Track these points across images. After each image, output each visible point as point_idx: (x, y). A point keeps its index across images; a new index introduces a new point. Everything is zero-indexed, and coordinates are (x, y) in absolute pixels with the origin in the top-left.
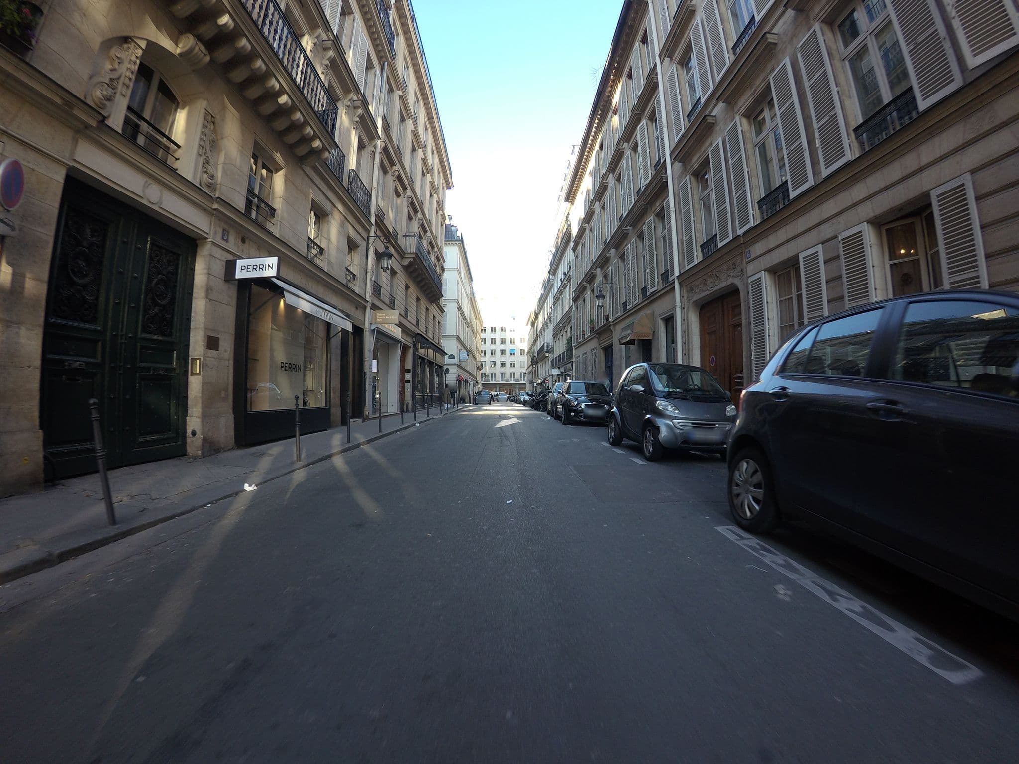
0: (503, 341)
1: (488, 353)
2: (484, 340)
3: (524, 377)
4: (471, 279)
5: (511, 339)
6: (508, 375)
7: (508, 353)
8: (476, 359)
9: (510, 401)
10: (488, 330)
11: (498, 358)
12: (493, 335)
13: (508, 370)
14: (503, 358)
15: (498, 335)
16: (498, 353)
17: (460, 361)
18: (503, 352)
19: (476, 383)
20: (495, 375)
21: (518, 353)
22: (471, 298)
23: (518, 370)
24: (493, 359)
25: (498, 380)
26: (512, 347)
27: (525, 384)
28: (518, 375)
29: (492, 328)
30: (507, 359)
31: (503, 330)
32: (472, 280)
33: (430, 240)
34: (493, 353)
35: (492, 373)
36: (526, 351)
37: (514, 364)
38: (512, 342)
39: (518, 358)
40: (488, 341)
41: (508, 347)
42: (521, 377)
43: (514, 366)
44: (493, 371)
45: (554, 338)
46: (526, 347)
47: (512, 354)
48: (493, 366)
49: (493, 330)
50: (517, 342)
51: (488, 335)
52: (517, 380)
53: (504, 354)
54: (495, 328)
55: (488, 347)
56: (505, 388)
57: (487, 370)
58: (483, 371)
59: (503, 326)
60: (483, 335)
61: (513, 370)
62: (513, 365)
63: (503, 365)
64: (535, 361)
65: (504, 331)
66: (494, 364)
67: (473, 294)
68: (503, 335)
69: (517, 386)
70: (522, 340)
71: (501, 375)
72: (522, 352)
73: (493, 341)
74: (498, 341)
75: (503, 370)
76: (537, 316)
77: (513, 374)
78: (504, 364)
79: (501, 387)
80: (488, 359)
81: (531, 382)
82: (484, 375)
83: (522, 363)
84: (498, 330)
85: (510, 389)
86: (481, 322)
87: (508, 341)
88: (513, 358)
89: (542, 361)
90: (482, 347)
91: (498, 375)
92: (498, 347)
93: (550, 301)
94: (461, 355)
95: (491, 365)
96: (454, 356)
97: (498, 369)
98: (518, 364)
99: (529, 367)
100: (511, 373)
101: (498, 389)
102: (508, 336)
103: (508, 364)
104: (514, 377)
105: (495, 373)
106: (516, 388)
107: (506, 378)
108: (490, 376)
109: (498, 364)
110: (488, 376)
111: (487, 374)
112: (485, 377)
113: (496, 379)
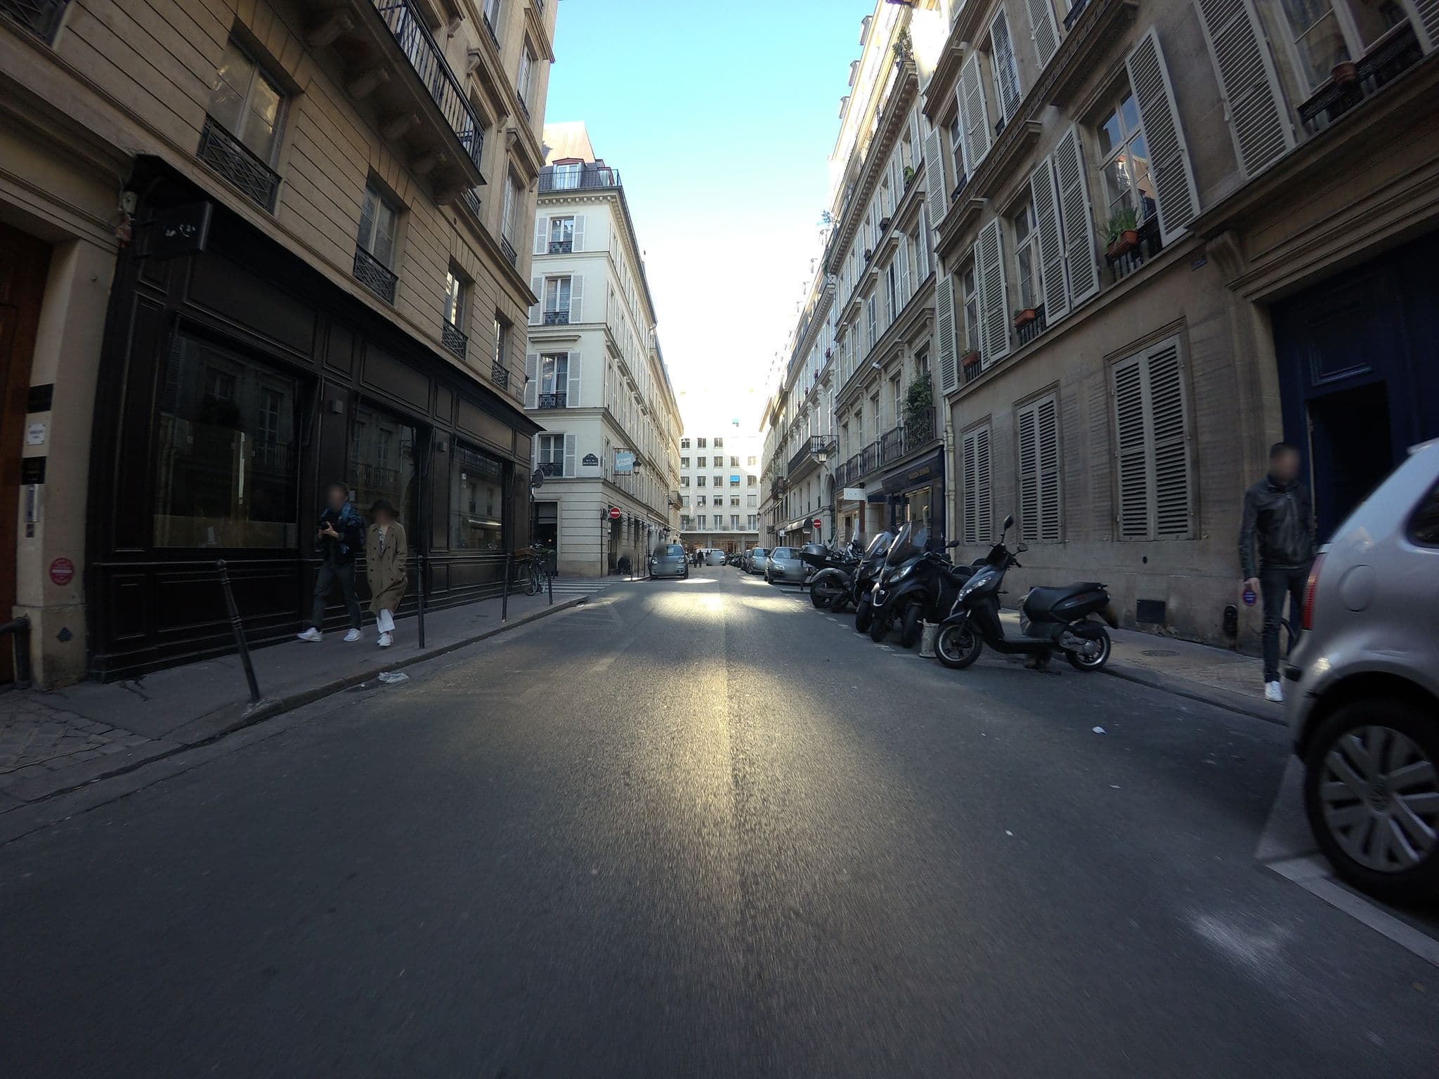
0: (718, 462)
1: (693, 482)
2: (685, 461)
3: (754, 523)
4: (652, 319)
5: (733, 459)
6: (727, 520)
7: (726, 482)
8: (667, 486)
9: (730, 564)
10: (694, 443)
11: (710, 491)
12: (702, 452)
13: (726, 510)
14: (718, 491)
15: (710, 452)
16: (710, 482)
17: (616, 474)
18: (718, 481)
19: (664, 529)
20: (704, 521)
21: (744, 481)
22: (652, 357)
23: (744, 511)
24: (702, 492)
25: (710, 528)
26: (735, 471)
27: (757, 534)
28: (743, 520)
29: (700, 440)
30: (726, 492)
31: (718, 443)
32: (654, 321)
33: (514, 138)
34: (701, 482)
35: (699, 516)
36: (758, 479)
37: (738, 500)
38: (734, 463)
39: (743, 491)
40: (694, 462)
41: (726, 472)
42: (750, 523)
43: (738, 504)
44: (701, 512)
45: (840, 418)
46: (757, 472)
47: (735, 483)
48: (701, 505)
49: (702, 443)
50: (743, 463)
51: (693, 453)
52: (742, 528)
53: (721, 484)
54: (705, 440)
55: (693, 472)
56: (721, 541)
57: (692, 510)
58: (683, 512)
59: (718, 437)
60: (685, 453)
61: (735, 511)
62: (735, 502)
63: (718, 502)
64: (779, 489)
65: (721, 445)
66: (704, 502)
67: (657, 348)
68: (718, 452)
69: (743, 539)
70: (751, 460)
71: (716, 520)
72: (751, 480)
73: (702, 462)
74: (710, 462)
75: (718, 511)
76: (784, 396)
77: (735, 518)
78: (721, 501)
79: (715, 539)
80: (692, 493)
81: (771, 530)
82: (686, 519)
83: (752, 499)
84: (710, 443)
85: (730, 544)
86: (680, 429)
87: (727, 462)
88: (735, 491)
89: (798, 483)
90: (682, 472)
91: (710, 520)
92: (710, 472)
93: (826, 336)
94: (618, 461)
95: (699, 503)
96: (596, 460)
97: (710, 510)
98: (743, 502)
99: (767, 501)
100: (732, 516)
101: (710, 543)
102: (727, 452)
103: (727, 502)
104: (738, 522)
105: (704, 516)
106: (740, 542)
107: (723, 525)
108: (697, 520)
109: (710, 502)
110: (693, 520)
111: (691, 516)
112: (688, 523)
113: (707, 526)
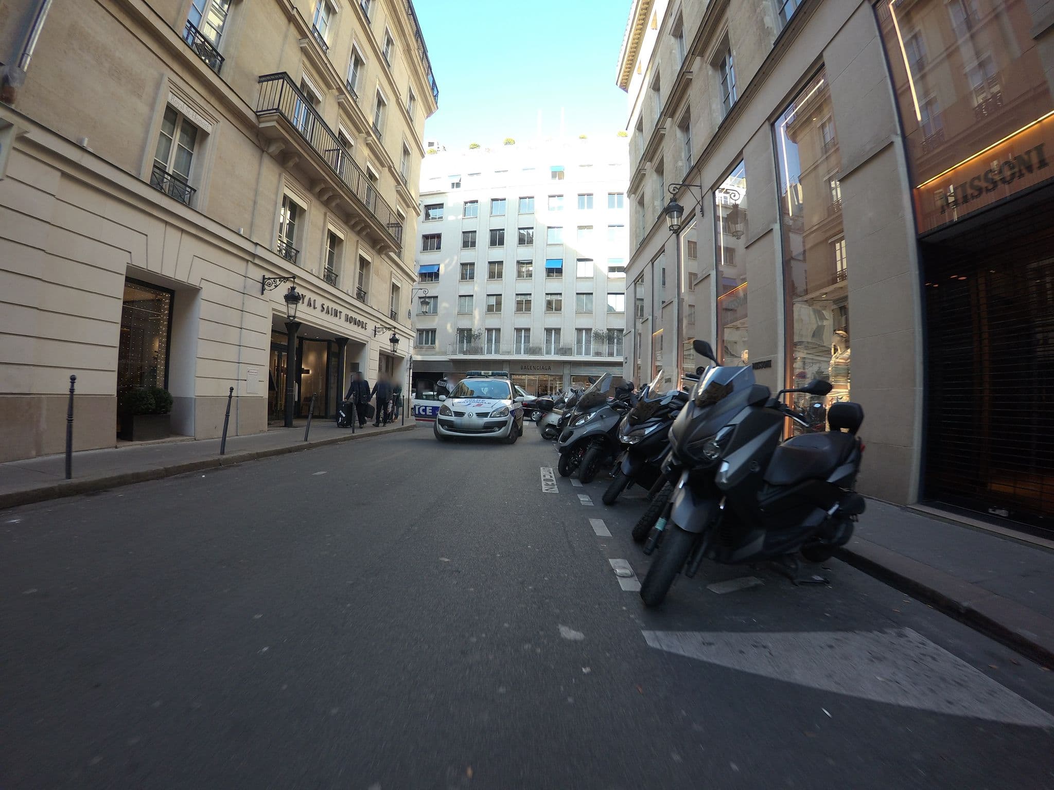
1: (482, 271)
3: (588, 342)
6: (538, 337)
7: (539, 270)
11: (510, 286)
13: (538, 320)
16: (510, 271)
18: (524, 269)
20: (498, 337)
23: (569, 322)
24: (495, 287)
25: (508, 350)
28: (568, 337)
30: (538, 288)
34: (495, 271)
35: (489, 330)
37: (559, 302)
41: (539, 253)
42: (579, 342)
43: (558, 308)
44: (493, 322)
47: (554, 272)
48: (493, 310)
52: (566, 351)
53: (528, 274)
55: (482, 255)
57: (476, 319)
58: (462, 323)
61: (553, 321)
62: (553, 306)
63: (524, 304)
66: (499, 304)
69: (567, 371)
71: (519, 337)
75: (523, 321)
77: (552, 333)
78: (528, 303)
79: (517, 370)
80: (478, 288)
82: (465, 335)
85: (545, 379)
91: (508, 336)
95: (490, 307)
97: (509, 319)
98: (568, 306)
100: (548, 330)
103: (538, 303)
104: (557, 340)
105: (498, 330)
106: (561, 378)
107: (531, 345)
108: (485, 335)
109: (509, 304)
110: (478, 336)
111: (475, 331)
112: (469, 342)
113: (503, 347)
